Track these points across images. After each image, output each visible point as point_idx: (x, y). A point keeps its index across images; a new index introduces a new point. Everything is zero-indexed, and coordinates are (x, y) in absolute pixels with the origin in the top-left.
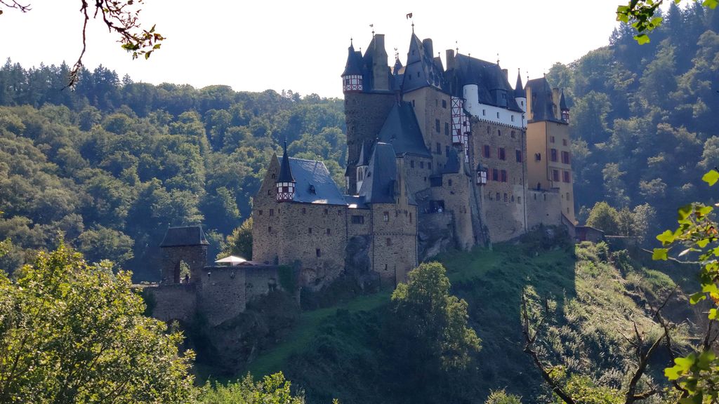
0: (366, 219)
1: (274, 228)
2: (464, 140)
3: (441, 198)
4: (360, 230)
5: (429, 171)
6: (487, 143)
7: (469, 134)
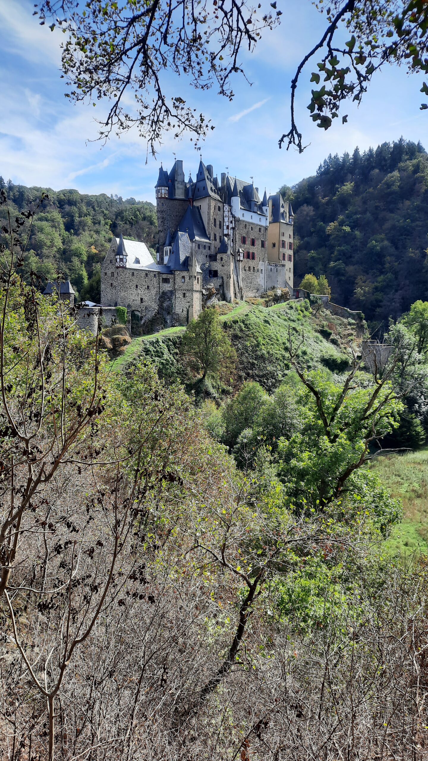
0: (171, 281)
1: (115, 284)
2: (231, 232)
3: (216, 269)
4: (167, 287)
5: (209, 251)
6: (244, 235)
7: (233, 228)
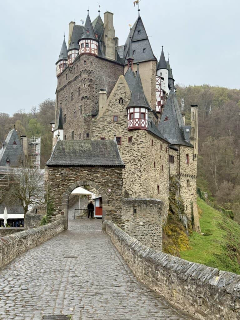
0: (176, 160)
